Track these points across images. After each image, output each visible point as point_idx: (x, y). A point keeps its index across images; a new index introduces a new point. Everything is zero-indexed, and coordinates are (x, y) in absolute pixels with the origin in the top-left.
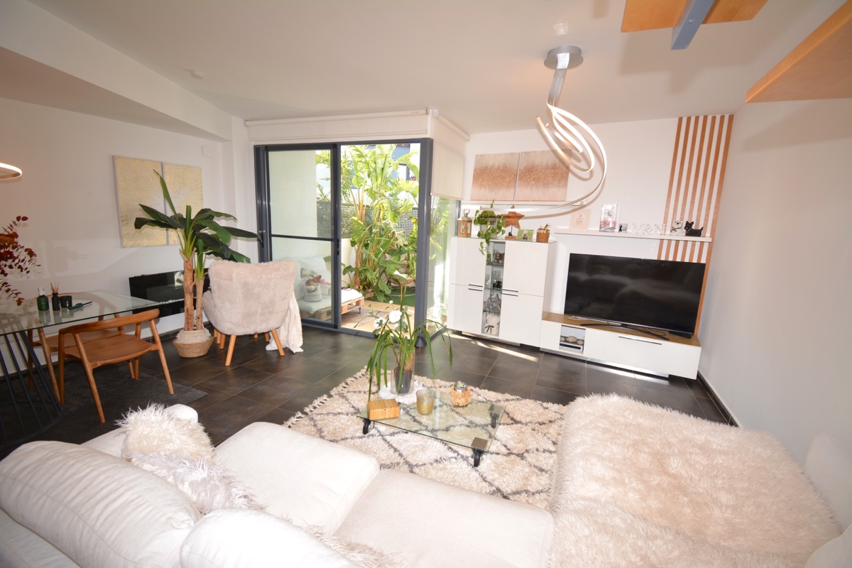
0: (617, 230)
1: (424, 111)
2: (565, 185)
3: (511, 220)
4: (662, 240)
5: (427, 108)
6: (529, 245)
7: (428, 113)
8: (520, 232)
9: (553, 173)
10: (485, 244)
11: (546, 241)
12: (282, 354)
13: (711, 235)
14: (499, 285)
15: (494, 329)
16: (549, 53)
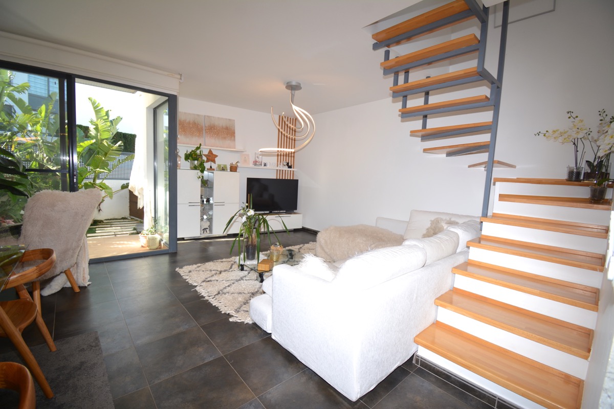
0: (263, 165)
1: (179, 77)
2: (234, 140)
3: (210, 158)
4: (277, 170)
5: (181, 75)
6: (228, 174)
7: (181, 79)
8: (219, 166)
9: (227, 132)
10: (200, 174)
11: (236, 171)
12: (77, 290)
13: (293, 168)
14: (208, 201)
15: (208, 230)
16: (288, 83)
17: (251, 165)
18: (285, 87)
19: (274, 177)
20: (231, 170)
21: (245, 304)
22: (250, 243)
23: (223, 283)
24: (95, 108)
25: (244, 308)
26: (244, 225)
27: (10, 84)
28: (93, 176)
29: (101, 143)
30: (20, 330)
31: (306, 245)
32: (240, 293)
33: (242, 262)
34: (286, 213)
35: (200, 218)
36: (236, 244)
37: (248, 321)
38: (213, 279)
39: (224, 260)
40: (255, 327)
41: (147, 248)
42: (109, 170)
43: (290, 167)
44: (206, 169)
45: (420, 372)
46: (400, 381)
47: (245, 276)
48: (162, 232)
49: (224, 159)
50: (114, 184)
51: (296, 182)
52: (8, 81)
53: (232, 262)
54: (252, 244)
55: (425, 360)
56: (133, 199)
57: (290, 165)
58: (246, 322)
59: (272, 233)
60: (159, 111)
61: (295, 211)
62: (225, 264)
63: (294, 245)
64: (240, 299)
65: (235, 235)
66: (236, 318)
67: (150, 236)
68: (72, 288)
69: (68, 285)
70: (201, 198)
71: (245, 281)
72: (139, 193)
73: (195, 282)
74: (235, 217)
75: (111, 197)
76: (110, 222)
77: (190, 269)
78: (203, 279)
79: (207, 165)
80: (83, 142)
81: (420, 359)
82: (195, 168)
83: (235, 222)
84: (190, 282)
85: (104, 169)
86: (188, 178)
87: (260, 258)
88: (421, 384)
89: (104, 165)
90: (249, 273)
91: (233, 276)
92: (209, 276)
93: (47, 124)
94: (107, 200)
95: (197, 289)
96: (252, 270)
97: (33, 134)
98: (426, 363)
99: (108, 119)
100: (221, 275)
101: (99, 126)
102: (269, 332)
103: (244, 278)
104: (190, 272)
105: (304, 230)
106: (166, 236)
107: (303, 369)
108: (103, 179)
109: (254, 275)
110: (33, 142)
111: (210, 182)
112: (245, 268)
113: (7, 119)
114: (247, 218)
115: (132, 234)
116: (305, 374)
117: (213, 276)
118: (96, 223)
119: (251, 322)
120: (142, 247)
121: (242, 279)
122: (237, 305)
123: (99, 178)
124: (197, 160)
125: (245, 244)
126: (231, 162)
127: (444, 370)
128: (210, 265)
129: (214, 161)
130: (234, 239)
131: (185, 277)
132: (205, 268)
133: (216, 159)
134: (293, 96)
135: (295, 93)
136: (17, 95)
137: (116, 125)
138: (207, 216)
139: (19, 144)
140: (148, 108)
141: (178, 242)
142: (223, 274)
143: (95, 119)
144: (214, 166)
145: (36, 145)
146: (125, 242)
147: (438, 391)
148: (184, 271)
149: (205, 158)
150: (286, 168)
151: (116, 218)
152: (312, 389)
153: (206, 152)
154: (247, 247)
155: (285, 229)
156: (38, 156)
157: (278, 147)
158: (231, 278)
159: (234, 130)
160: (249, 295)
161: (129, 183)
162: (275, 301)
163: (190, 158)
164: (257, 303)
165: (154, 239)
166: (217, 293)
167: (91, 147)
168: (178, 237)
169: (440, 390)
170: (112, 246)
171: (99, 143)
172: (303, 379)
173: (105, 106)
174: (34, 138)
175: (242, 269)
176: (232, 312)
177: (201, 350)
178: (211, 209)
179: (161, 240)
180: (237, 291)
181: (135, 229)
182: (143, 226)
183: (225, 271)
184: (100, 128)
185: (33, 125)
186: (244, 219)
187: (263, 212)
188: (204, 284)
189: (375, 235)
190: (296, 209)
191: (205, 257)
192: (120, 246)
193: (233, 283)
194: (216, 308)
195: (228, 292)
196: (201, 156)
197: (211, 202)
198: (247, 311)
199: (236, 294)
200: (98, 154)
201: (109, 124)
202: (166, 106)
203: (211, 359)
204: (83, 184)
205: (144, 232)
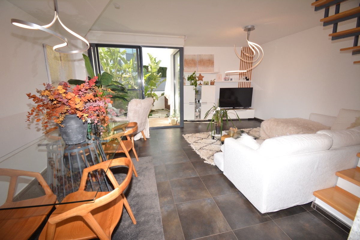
0: (230, 80)
1: (184, 37)
2: (213, 66)
3: (200, 78)
4: (239, 82)
5: (185, 36)
6: (209, 86)
7: (185, 38)
8: (205, 82)
9: (209, 62)
10: (195, 87)
11: (214, 85)
12: (145, 140)
13: (250, 80)
14: (199, 101)
15: (198, 117)
16: (245, 27)
17: (223, 80)
18: (243, 30)
19: (237, 87)
20: (211, 85)
21: (212, 156)
22: (218, 125)
23: (203, 144)
24: (150, 58)
25: (212, 157)
26: (214, 115)
27: (119, 52)
28: (150, 90)
29: (153, 74)
30: (128, 151)
31: (254, 129)
32: (211, 150)
33: (213, 135)
34: (244, 109)
35: (194, 110)
36: (210, 125)
37: (213, 164)
38: (198, 141)
39: (205, 133)
40: (216, 167)
41: (171, 124)
42: (156, 87)
43: (248, 80)
44: (198, 84)
45: (314, 212)
46: (297, 213)
47: (215, 142)
48: (178, 117)
49: (207, 78)
50: (158, 93)
51: (251, 89)
52: (118, 51)
53: (209, 135)
54: (219, 126)
55: (319, 207)
56: (166, 100)
57: (248, 78)
58: (212, 164)
59: (229, 120)
60: (176, 56)
61: (250, 107)
62: (205, 135)
63: (246, 128)
64: (210, 153)
65: (209, 120)
66: (207, 162)
67: (173, 118)
68: (144, 139)
69: (142, 137)
70: (196, 100)
71: (214, 145)
72: (168, 98)
73: (191, 142)
74: (210, 111)
75: (157, 100)
76: (157, 111)
77: (188, 136)
78: (194, 141)
79: (198, 82)
80: (146, 75)
81: (316, 205)
82: (192, 84)
83: (210, 113)
84: (188, 142)
85: (154, 86)
86: (189, 90)
87: (222, 134)
88: (312, 218)
89: (154, 85)
90: (217, 141)
91: (208, 141)
92: (197, 140)
93: (133, 68)
94: (156, 101)
95: (191, 145)
96: (218, 139)
97: (129, 73)
98: (320, 209)
99: (155, 62)
100: (202, 140)
101: (152, 66)
102: (222, 171)
103: (214, 143)
104: (188, 137)
105: (255, 119)
106: (179, 119)
107: (237, 192)
108: (154, 91)
109: (219, 142)
110: (129, 76)
111: (200, 91)
112: (215, 138)
113: (120, 67)
114: (216, 112)
115: (166, 117)
116: (238, 194)
117: (199, 140)
118: (152, 111)
119: (214, 165)
120: (170, 123)
121: (213, 143)
122: (208, 156)
123: (153, 91)
124: (193, 80)
125: (215, 126)
126: (211, 80)
127: (332, 215)
128: (198, 135)
129: (202, 80)
130: (209, 122)
131: (186, 139)
132: (195, 136)
133: (203, 79)
134: (248, 35)
135: (250, 33)
136: (122, 56)
137: (159, 64)
138: (198, 109)
139: (124, 77)
140: (171, 55)
141: (184, 122)
142: (204, 140)
143: (150, 63)
144: (202, 83)
145: (130, 78)
146: (163, 121)
147: (323, 225)
148: (186, 136)
149: (197, 79)
150: (245, 81)
151: (160, 109)
152: (241, 202)
153: (198, 75)
154: (216, 127)
155: (238, 118)
156: (131, 83)
157: (240, 70)
158: (207, 142)
159: (213, 61)
160: (215, 152)
161: (164, 93)
162: (225, 156)
163: (190, 79)
164: (217, 156)
165: (174, 120)
166: (199, 148)
167: (150, 77)
168: (184, 120)
169: (325, 225)
170: (158, 122)
171: (152, 74)
172: (237, 196)
173: (154, 56)
174: (129, 75)
175: (213, 139)
176: (206, 159)
177: (190, 172)
178: (200, 106)
179: (177, 121)
180: (209, 149)
181: (167, 115)
182: (170, 113)
183: (205, 138)
184: (152, 67)
185: (128, 69)
186: (214, 112)
187: (229, 108)
188: (194, 143)
189: (306, 125)
190: (250, 106)
191: (197, 131)
192: (161, 123)
193: (208, 145)
194: (198, 156)
195: (205, 149)
196: (195, 77)
197: (201, 102)
198: (213, 159)
199: (208, 150)
200: (152, 80)
201: (156, 64)
202: (179, 54)
203: (194, 176)
204: (147, 94)
205: (170, 116)
